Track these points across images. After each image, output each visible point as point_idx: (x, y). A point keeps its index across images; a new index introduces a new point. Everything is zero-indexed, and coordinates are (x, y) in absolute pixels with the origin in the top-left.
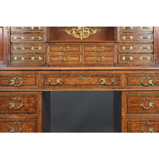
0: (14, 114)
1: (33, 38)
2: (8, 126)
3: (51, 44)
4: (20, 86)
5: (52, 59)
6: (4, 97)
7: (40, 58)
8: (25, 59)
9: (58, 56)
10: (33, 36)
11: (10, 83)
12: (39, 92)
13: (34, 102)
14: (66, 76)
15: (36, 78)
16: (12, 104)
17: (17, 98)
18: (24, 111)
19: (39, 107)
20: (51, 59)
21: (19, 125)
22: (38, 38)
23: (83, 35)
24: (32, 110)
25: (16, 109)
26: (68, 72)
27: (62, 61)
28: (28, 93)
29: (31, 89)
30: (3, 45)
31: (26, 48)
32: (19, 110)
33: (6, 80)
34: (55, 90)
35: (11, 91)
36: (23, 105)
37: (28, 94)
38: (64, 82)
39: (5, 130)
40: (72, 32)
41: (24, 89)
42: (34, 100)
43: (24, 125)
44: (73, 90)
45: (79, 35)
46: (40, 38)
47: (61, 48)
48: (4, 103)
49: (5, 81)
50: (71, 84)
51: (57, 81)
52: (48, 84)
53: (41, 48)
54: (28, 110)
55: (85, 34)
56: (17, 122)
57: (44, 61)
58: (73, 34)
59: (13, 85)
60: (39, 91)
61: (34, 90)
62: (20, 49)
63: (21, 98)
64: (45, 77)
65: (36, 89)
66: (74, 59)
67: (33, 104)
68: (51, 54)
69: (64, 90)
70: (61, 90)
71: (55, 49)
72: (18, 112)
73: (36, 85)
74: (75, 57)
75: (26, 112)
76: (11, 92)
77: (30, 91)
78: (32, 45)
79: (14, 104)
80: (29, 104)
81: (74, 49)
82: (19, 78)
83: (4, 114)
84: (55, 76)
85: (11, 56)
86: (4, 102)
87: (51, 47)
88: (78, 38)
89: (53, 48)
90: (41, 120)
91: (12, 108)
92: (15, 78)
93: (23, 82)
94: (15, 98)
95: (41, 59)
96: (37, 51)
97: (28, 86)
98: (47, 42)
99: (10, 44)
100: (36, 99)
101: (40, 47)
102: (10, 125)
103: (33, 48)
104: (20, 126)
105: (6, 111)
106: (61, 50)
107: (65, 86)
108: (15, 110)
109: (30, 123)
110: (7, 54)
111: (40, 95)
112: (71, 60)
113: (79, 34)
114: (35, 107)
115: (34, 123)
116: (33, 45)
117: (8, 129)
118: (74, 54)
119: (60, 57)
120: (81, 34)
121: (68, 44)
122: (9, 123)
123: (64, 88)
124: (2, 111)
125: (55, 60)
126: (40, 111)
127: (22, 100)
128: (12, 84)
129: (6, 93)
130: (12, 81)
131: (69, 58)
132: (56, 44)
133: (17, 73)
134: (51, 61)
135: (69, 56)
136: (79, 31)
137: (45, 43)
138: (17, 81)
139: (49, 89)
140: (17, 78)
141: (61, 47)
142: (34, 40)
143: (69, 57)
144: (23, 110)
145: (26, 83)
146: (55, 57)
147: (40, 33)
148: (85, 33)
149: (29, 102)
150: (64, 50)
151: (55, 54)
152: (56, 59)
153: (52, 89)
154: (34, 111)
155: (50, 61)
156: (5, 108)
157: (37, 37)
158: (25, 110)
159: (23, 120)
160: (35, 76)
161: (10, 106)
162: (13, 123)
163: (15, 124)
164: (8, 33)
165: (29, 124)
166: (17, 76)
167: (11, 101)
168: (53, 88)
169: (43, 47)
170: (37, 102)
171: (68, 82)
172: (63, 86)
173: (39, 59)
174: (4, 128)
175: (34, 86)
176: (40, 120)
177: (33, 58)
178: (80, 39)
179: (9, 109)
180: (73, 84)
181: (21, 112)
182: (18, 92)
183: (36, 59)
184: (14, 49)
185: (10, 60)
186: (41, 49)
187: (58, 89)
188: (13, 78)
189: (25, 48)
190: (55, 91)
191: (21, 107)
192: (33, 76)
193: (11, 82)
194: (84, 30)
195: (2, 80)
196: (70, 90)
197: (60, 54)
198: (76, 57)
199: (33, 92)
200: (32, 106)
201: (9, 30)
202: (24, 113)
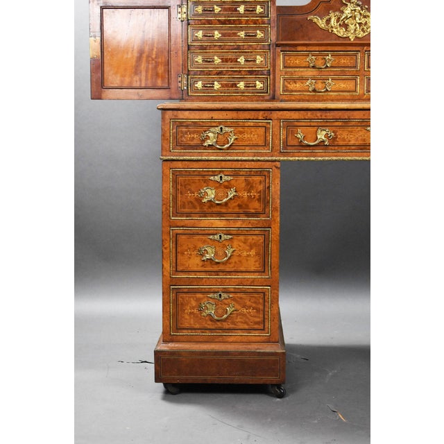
0: (212, 217)
1: (242, 34)
2: (200, 245)
3: (287, 48)
4: (228, 149)
5: (289, 85)
6: (189, 174)
7: (259, 85)
8: (223, 86)
9: (303, 79)
10: (241, 29)
11: (204, 141)
12: (274, 164)
13: (261, 188)
14: (340, 124)
15: (266, 129)
16: (209, 191)
17: (221, 177)
18: (237, 208)
19: (273, 199)
20: (287, 87)
21: (223, 243)
22: (256, 36)
23: (355, 30)
24: (255, 206)
25: (218, 204)
26: (346, 115)
27: (314, 91)
28: (247, 165)
29: (254, 156)
30: (169, 51)
31: (225, 60)
32: (224, 207)
33: (194, 132)
34: (312, 158)
35: (208, 161)
36: (235, 193)
37: (247, 167)
38: (334, 139)
39: (191, 255)
40: (328, 21)
41: (237, 154)
42: (260, 182)
43: (236, 243)
44: (357, 158)
45: (346, 30)
46: (260, 35)
47: (311, 59)
48: (189, 190)
49: (193, 136)
50: (352, 142)
51: (319, 137)
52: (295, 143)
53: (262, 59)
54: (247, 206)
55: (360, 26)
56: (220, 236)
57: (267, 92)
58: (332, 27)
59: (212, 145)
60: (275, 161)
61: (262, 158)
62: (209, 62)
63: (230, 178)
64: (290, 126)
65: (266, 154)
66: (342, 85)
67: (260, 192)
68: (286, 73)
69: (334, 158)
70: (327, 158)
71: (297, 62)
72: (224, 210)
73: (266, 144)
74: (344, 81)
75: (241, 211)
76: (206, 162)
77: (253, 161)
78: (240, 52)
79: (214, 191)
80: (249, 191)
81: (343, 61)
82: (227, 129)
83: (188, 215)
84: (313, 124)
85: (188, 78)
86: (190, 187)
87: (287, 58)
88: (345, 36)
89: (292, 58)
90: (278, 231)
91: (210, 201)
92: (218, 130)
93: (236, 139)
94: (217, 178)
95: (262, 85)
96: (252, 68)
97: (247, 148)
98: (277, 45)
99: (187, 49)
100: (267, 181)
101: (258, 57)
102: (204, 242)
103: (242, 60)
104: (227, 244)
105: (195, 208)
106: (311, 65)
107: (336, 148)
108: (214, 207)
109: (250, 238)
110: (178, 76)
111: (276, 170)
112: (334, 88)
113: (346, 26)
114: (264, 199)
115: (261, 239)
116: (243, 52)
117: (199, 251)
118: (343, 73)
119: (309, 81)
120: (352, 27)
121: (330, 48)
122: (201, 237)
123: (336, 154)
124: (184, 208)
125: (295, 89)
126: (275, 209)
127: (233, 182)
128: (209, 142)
129: (195, 165)
130: (211, 135)
131: (332, 84)
132: (299, 48)
133: (221, 117)
134: (287, 91)
135: (330, 79)
136: (346, 18)
137: (273, 47)
138: (220, 137)
139: (298, 157)
140: (221, 128)
141: (310, 57)
142: (244, 41)
143: (330, 81)
144: (235, 206)
145: (243, 140)
146: (295, 83)
147: (260, 21)
148: (360, 24)
149: (249, 186)
150: (320, 63)
151: (296, 73)
152: (298, 85)
153: (307, 157)
154: (260, 210)
155: (284, 91)
156: (191, 202)
157: (251, 32)
158: (239, 206)
159: (234, 230)
160: (265, 124)
161: (203, 198)
162: (211, 237)
163: (214, 240)
164: (182, 21)
165: (249, 241)
166: (220, 123)
167: (205, 184)
168: (308, 154)
169: (265, 58)
170: (269, 187)
171: (344, 140)
172: (333, 148)
173: (255, 86)
174: (189, 249)
175: (261, 148)
176: (275, 230)
177: (241, 85)
178: (348, 38)
179: (202, 204)
180: (357, 143)
181: (230, 210)
182: (224, 163)
183: (249, 87)
184: (197, 62)
185: (185, 88)
186: (262, 61)
187: (321, 157)
188: (212, 129)
189: (222, 59)
190: (313, 161)
191: (231, 199)
192: (260, 124)
193: (208, 138)
194: (358, 16)
195: (186, 133)
196: (349, 158)
197: (310, 73)
198: (347, 81)
199: (260, 163)
200: (257, 197)
201: (184, 16)
202: (238, 214)
